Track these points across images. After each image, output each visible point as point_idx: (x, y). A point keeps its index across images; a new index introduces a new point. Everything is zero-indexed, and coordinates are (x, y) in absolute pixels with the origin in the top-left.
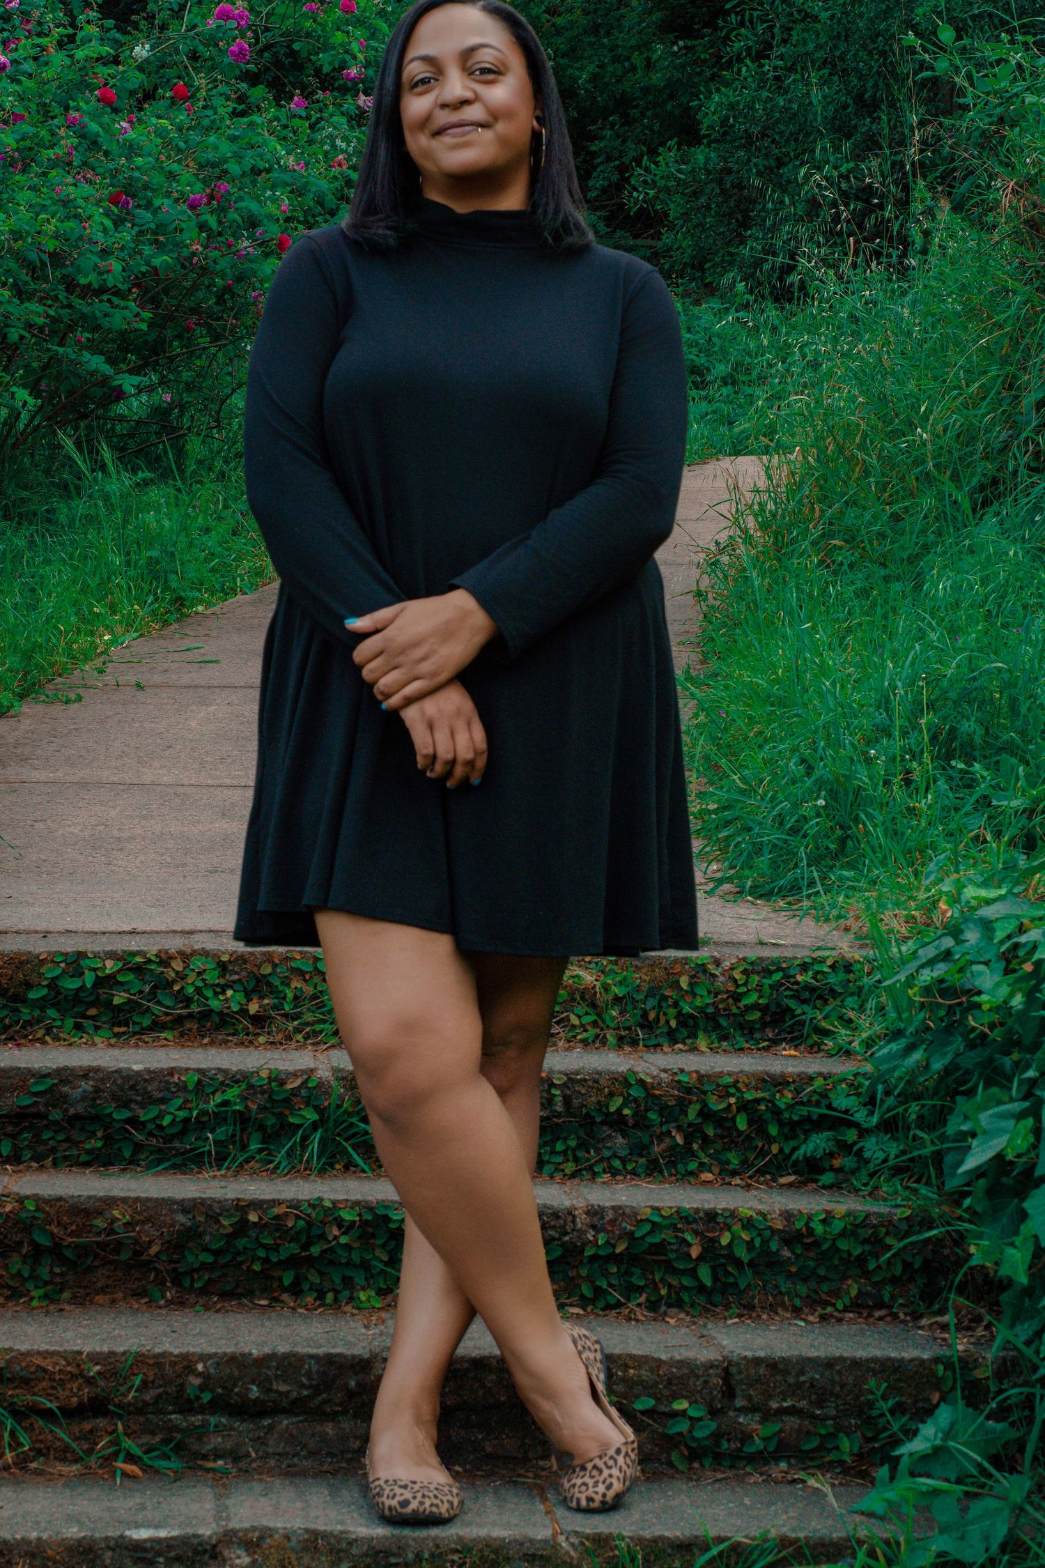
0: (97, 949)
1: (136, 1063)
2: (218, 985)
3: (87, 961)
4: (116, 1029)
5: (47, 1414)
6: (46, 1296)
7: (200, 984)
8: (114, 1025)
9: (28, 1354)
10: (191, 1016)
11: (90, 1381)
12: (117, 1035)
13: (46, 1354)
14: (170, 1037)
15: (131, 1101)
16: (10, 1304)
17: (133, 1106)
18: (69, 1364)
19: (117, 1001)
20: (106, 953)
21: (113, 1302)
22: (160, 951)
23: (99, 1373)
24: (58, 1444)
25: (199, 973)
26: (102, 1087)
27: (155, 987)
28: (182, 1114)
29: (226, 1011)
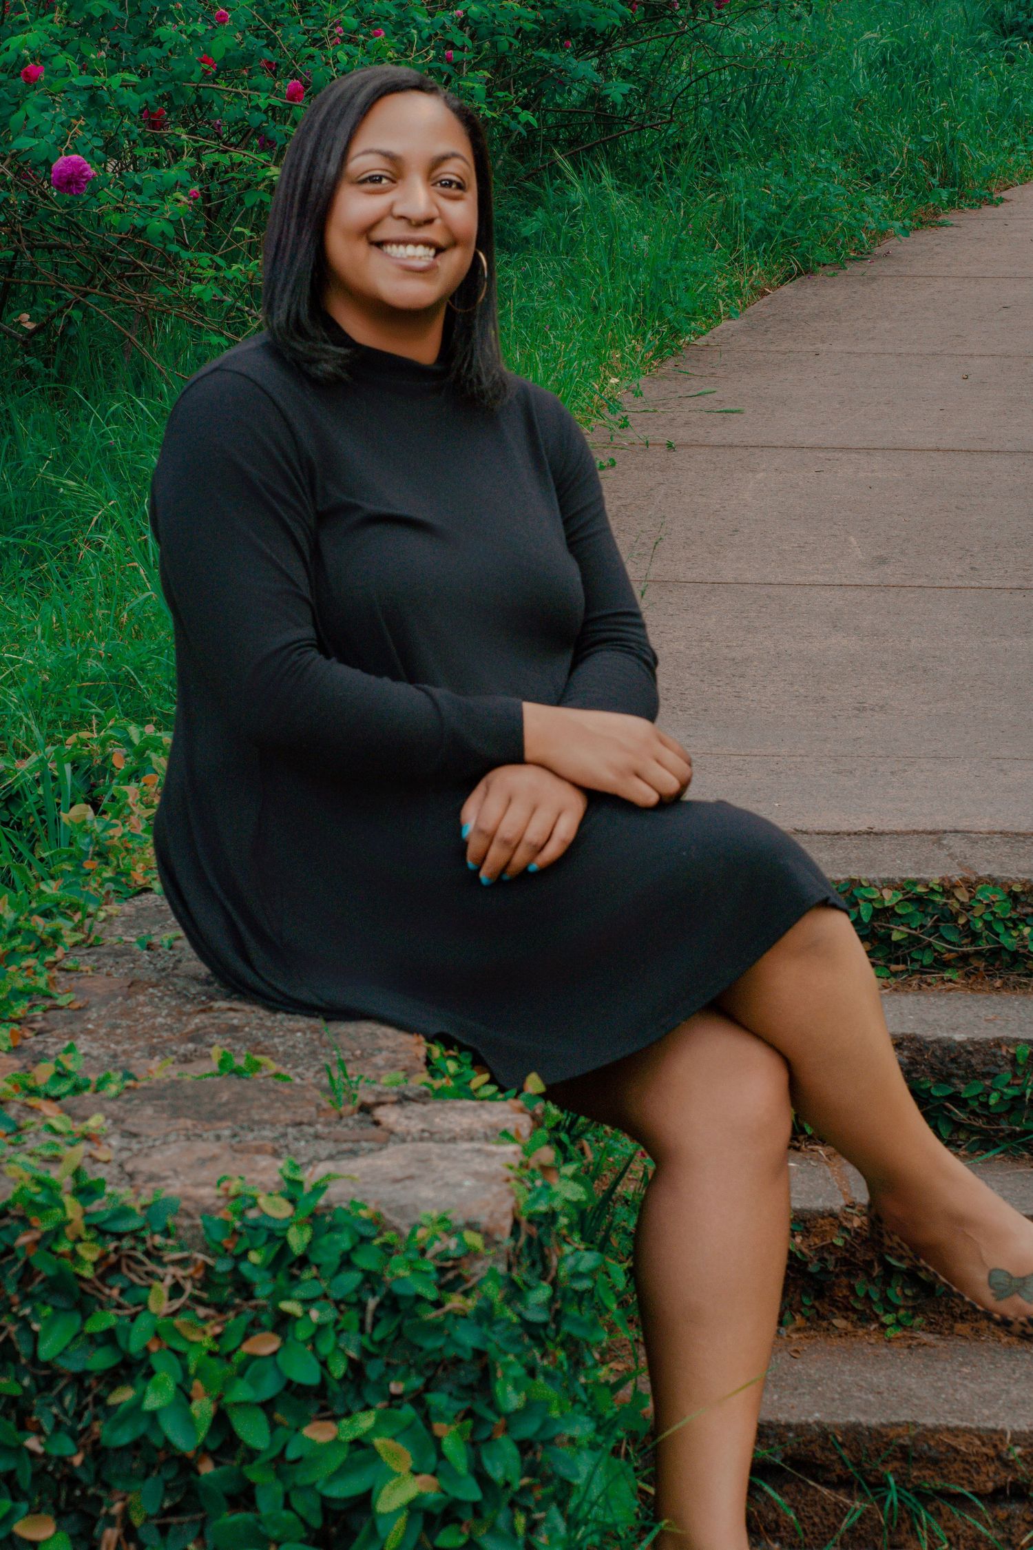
0: (872, 876)
1: (954, 1030)
2: (1010, 919)
3: (862, 891)
4: (894, 967)
5: (959, 1500)
6: (898, 1323)
7: (989, 917)
8: (889, 961)
9: (936, 1430)
10: (978, 954)
11: (1007, 1465)
12: (895, 974)
13: (954, 1432)
14: (954, 977)
15: (951, 1075)
16: (860, 1332)
17: (956, 1081)
18: (984, 1444)
19: (896, 936)
20: (883, 881)
21: (977, 1332)
22: (943, 879)
23: (1020, 1456)
24: (969, 1532)
25: (988, 905)
26: (919, 1058)
27: (938, 920)
28: (1011, 1092)
29: (1021, 950)
